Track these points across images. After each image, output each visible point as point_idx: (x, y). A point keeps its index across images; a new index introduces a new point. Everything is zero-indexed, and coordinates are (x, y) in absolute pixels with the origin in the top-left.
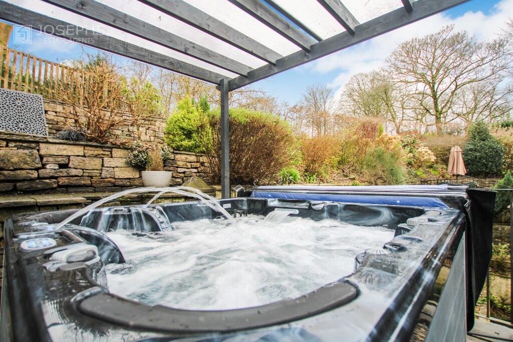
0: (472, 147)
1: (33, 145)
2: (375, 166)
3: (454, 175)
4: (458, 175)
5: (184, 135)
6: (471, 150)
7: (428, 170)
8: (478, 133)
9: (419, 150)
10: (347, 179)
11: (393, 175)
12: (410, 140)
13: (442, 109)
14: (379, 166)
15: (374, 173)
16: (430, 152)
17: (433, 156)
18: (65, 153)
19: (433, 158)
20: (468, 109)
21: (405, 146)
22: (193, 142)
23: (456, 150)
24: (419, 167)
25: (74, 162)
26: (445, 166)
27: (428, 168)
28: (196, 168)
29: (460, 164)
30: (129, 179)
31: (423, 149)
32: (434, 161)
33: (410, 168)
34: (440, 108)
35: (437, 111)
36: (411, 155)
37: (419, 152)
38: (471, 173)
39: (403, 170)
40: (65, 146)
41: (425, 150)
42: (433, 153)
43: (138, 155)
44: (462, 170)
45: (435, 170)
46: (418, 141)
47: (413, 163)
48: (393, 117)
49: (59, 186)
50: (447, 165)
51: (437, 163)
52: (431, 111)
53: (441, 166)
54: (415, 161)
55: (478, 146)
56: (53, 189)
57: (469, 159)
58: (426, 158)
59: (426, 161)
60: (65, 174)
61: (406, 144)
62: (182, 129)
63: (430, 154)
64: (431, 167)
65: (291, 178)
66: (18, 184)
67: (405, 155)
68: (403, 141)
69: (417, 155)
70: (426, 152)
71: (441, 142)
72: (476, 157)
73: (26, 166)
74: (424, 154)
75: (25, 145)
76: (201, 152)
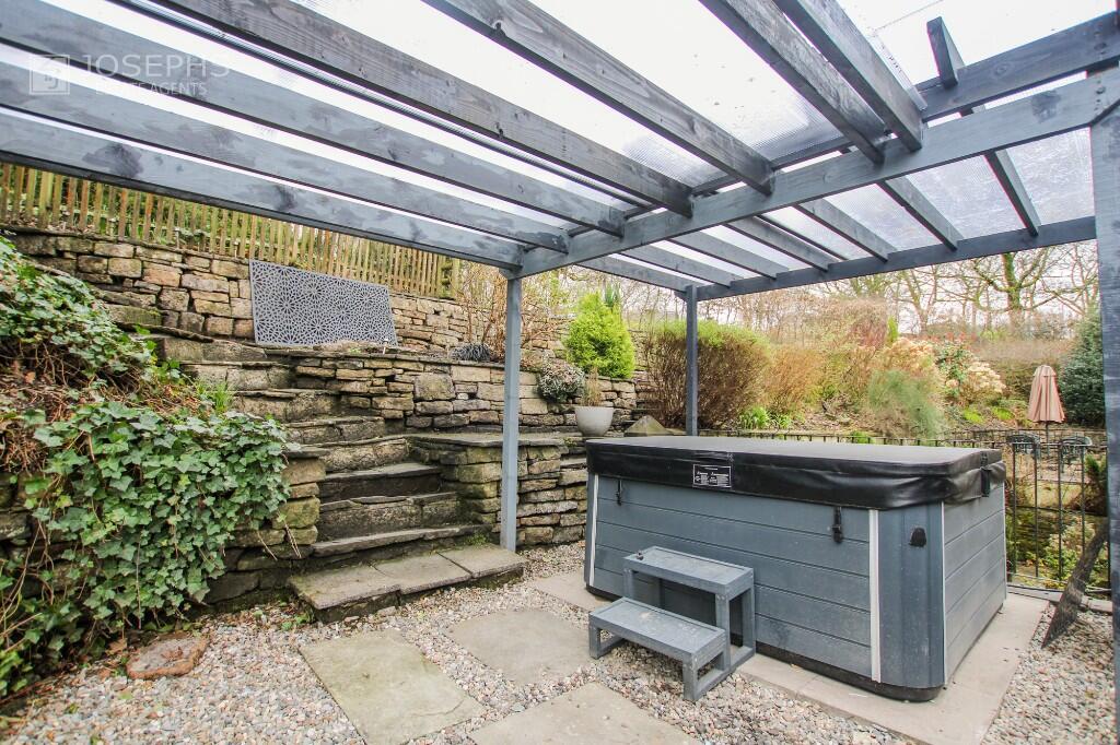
0: (1082, 365)
1: (446, 368)
2: (887, 402)
3: (1040, 422)
4: (1049, 423)
5: (596, 349)
6: (1079, 371)
7: (988, 408)
8: (1095, 337)
9: (970, 369)
10: (835, 423)
11: (920, 420)
12: (951, 349)
13: (1023, 278)
14: (894, 403)
15: (884, 414)
16: (992, 373)
17: (999, 382)
18: (473, 379)
19: (999, 387)
20: (1085, 274)
21: (941, 361)
22: (610, 361)
23: (1043, 374)
24: (970, 402)
25: (483, 391)
26: (1023, 403)
27: (988, 405)
28: (611, 400)
29: (1053, 401)
30: (537, 415)
31: (979, 368)
32: (1000, 391)
33: (952, 405)
34: (1017, 277)
35: (1011, 285)
36: (954, 382)
37: (971, 373)
38: (1080, 419)
39: (937, 410)
40: (474, 369)
41: (982, 369)
42: (998, 376)
43: (551, 382)
44: (1056, 412)
45: (1003, 410)
46: (968, 353)
47: (957, 394)
48: (913, 295)
49: (471, 423)
50: (1028, 401)
51: (1008, 396)
52: (998, 283)
53: (1016, 402)
54: (962, 390)
55: (1094, 365)
56: (465, 426)
57: (1075, 391)
58: (984, 385)
59: (983, 391)
60: (475, 407)
61: (943, 357)
62: (592, 340)
63: (991, 378)
64: (995, 403)
65: (756, 419)
66: (436, 419)
67: (940, 381)
68: (936, 353)
69: (965, 380)
70: (985, 373)
71: (1016, 353)
72: (1091, 387)
73: (442, 397)
74: (979, 377)
75: (439, 368)
76: (619, 376)
